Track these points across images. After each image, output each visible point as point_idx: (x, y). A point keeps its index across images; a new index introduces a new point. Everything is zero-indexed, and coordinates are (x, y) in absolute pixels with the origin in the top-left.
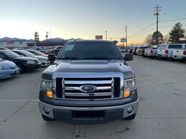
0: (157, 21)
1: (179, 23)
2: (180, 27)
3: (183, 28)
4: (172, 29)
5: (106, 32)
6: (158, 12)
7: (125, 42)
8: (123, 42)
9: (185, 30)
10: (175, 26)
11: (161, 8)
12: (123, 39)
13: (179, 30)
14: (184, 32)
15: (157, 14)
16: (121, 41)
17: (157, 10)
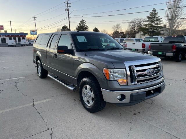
0: (68, 16)
1: (83, 20)
2: (84, 24)
3: (86, 25)
4: (79, 25)
5: (10, 21)
6: (69, 7)
7: (35, 34)
8: (34, 34)
9: (88, 27)
10: (80, 23)
11: (71, 4)
12: (33, 31)
13: (84, 26)
14: (87, 28)
15: (68, 10)
16: (31, 34)
17: (67, 5)
